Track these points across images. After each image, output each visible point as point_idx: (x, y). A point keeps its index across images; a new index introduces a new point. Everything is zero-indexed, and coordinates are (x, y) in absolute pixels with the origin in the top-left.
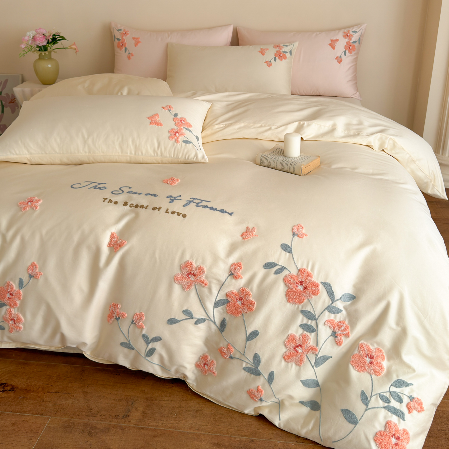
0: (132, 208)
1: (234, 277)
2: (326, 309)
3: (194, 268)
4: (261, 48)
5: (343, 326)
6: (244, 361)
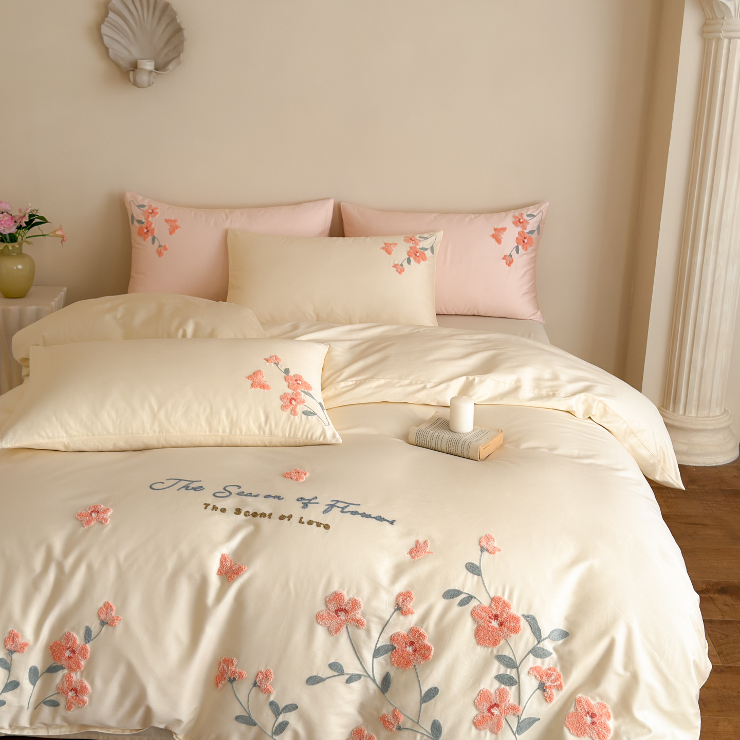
0: (248, 517)
1: (402, 613)
2: (530, 652)
3: (345, 601)
4: (385, 242)
6: (419, 732)
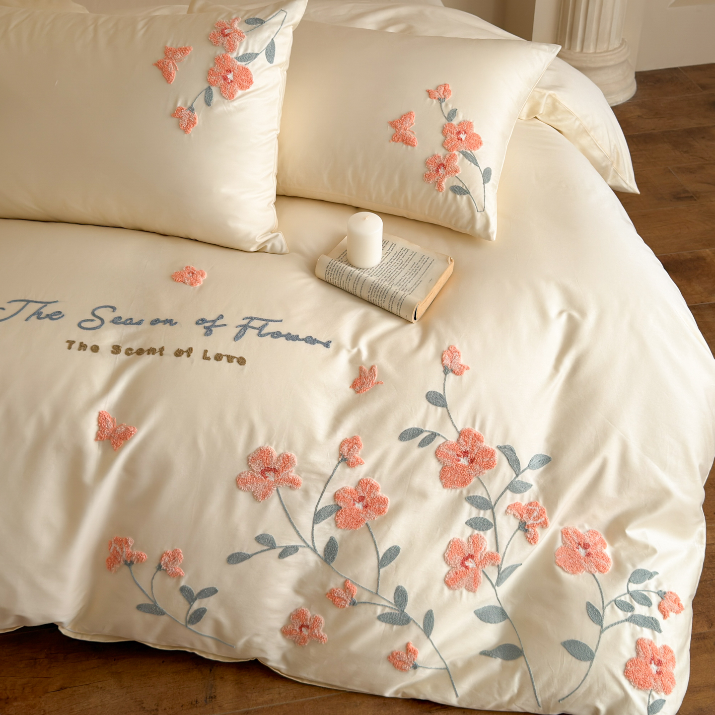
1: (348, 465)
2: (507, 488)
3: (274, 458)
5: (536, 510)
6: (379, 605)
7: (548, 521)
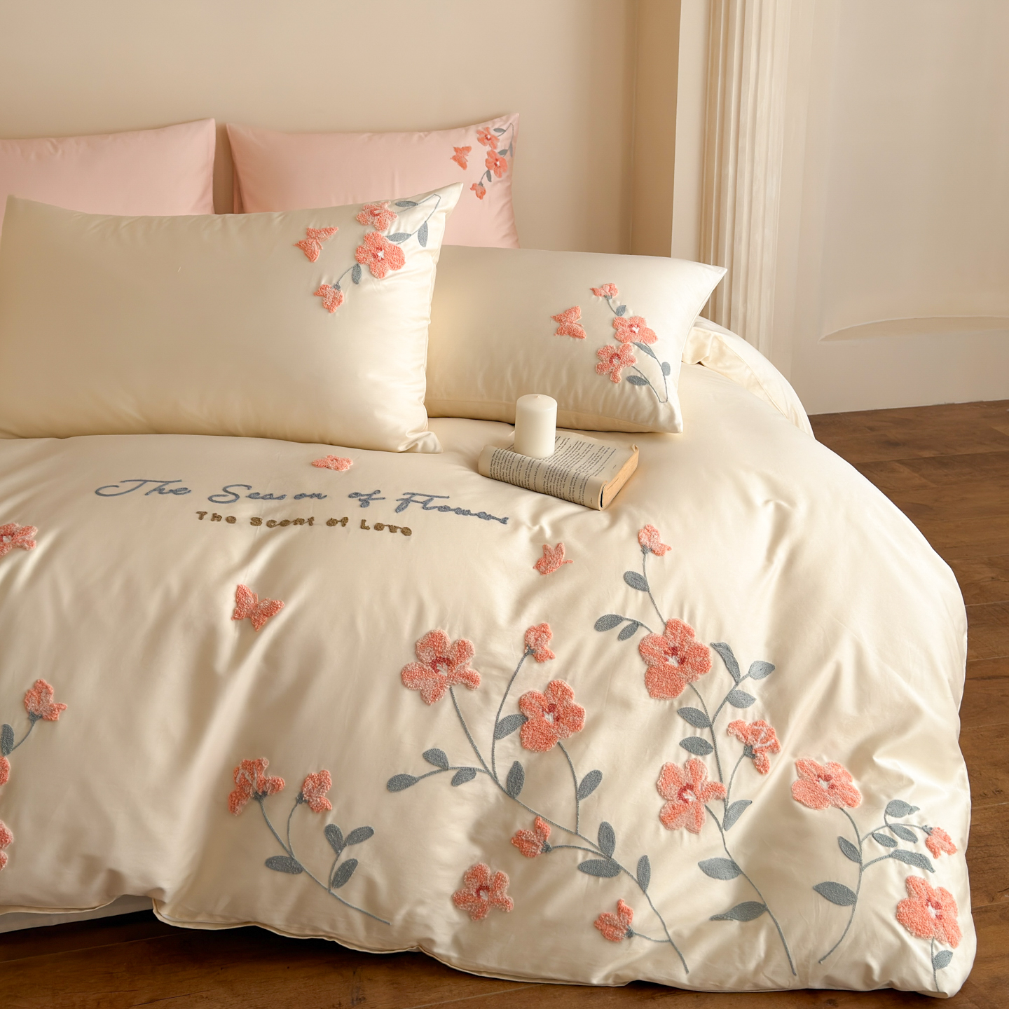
1: (536, 658)
2: (727, 699)
3: (448, 645)
5: (763, 731)
6: (580, 848)
7: (779, 744)
